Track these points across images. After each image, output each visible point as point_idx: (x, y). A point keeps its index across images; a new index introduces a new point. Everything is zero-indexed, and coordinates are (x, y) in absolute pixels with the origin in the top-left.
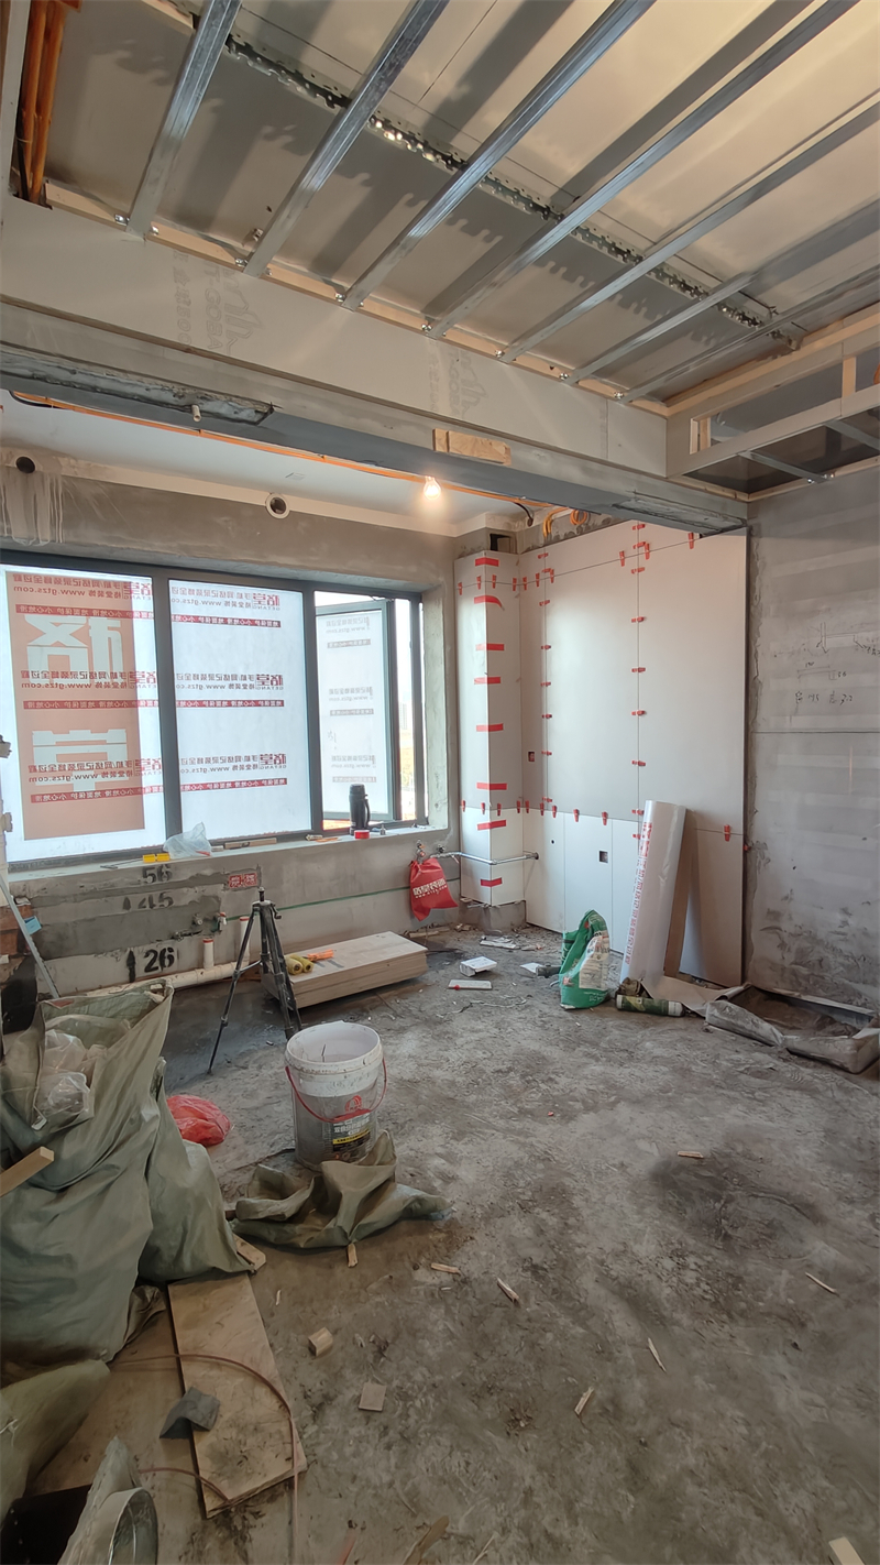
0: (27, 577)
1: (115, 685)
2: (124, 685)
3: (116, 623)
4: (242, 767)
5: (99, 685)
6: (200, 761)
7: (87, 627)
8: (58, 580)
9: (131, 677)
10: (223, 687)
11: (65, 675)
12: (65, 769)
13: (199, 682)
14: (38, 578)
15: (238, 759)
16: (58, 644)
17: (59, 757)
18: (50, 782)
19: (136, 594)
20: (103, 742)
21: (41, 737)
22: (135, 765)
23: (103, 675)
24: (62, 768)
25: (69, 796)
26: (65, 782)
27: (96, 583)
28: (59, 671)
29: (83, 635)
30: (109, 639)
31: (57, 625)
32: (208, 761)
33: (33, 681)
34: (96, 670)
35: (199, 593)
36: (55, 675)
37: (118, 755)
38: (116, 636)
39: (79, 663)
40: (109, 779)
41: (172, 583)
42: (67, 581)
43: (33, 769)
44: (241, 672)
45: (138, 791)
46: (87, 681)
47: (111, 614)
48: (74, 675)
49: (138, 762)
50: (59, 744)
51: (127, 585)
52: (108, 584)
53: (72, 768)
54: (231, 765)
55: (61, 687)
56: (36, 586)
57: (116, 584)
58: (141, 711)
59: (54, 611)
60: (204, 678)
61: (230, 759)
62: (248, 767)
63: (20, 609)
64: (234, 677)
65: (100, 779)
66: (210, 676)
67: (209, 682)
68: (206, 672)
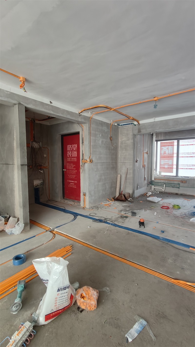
0: (162, 142)
1: (171, 155)
2: (172, 154)
3: (172, 147)
4: (188, 166)
5: (169, 155)
6: (182, 165)
7: (168, 147)
8: (166, 142)
9: (173, 153)
10: (186, 154)
11: (165, 154)
12: (164, 165)
13: (183, 154)
14: (163, 142)
15: (188, 165)
16: (165, 150)
17: (164, 163)
18: (163, 166)
19: (175, 142)
20: (169, 162)
21: (162, 161)
22: (172, 165)
23: (170, 153)
24: (164, 164)
25: (164, 168)
26: (164, 166)
27: (170, 142)
28: (165, 153)
29: (168, 149)
31: (164, 148)
32: (183, 165)
33: (162, 154)
34: (169, 153)
35: (184, 141)
36: (164, 154)
37: (170, 163)
38: (172, 148)
39: (167, 152)
40: (169, 166)
41: (180, 140)
42: (167, 142)
43: (161, 164)
44: (190, 152)
45: (173, 168)
46: (168, 154)
47: (171, 146)
48: (166, 153)
49: (173, 164)
51: (174, 142)
52: (171, 142)
53: (165, 165)
54: (187, 166)
55: (165, 155)
56: (163, 143)
57: (172, 142)
58: (174, 158)
59: (165, 146)
60: (183, 153)
61: (187, 165)
62: (190, 166)
63: (161, 146)
64: (189, 153)
65: (168, 166)
66: (185, 153)
67: (184, 154)
68: (184, 152)
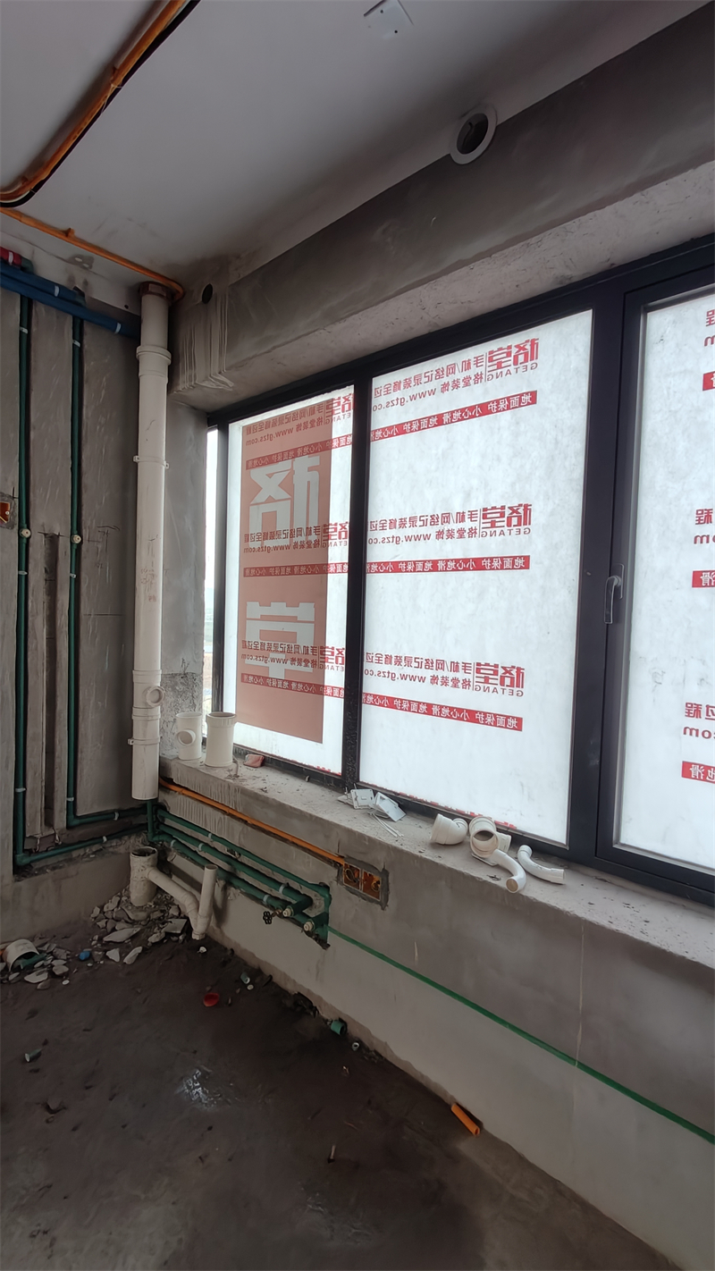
0: (255, 426)
1: (309, 543)
2: (317, 543)
3: (314, 460)
4: (445, 681)
5: (296, 546)
6: (390, 660)
7: (292, 472)
8: (275, 421)
9: (324, 530)
11: (272, 536)
12: (262, 649)
14: (261, 427)
15: (442, 664)
16: (270, 500)
17: (262, 633)
18: (255, 661)
20: (294, 619)
21: (255, 609)
22: (319, 654)
23: (300, 530)
24: (263, 646)
25: (265, 681)
26: (264, 663)
27: (303, 411)
28: (269, 531)
29: (288, 485)
30: (309, 482)
31: (270, 476)
32: (399, 660)
33: (251, 545)
34: (295, 526)
35: (407, 383)
36: (265, 536)
37: (305, 638)
38: (316, 477)
39: (283, 524)
40: (295, 667)
41: (374, 380)
42: (282, 419)
43: (244, 644)
45: (320, 690)
46: (286, 542)
47: (313, 450)
48: (279, 535)
49: (323, 649)
50: (264, 618)
52: (313, 412)
53: (269, 649)
55: (268, 549)
56: (259, 434)
57: (320, 407)
58: (331, 578)
59: (270, 460)
60: (404, 524)
61: (429, 664)
62: (455, 682)
63: (249, 465)
64: (446, 518)
65: (288, 666)
66: (413, 521)
67: (409, 531)
68: (407, 515)
